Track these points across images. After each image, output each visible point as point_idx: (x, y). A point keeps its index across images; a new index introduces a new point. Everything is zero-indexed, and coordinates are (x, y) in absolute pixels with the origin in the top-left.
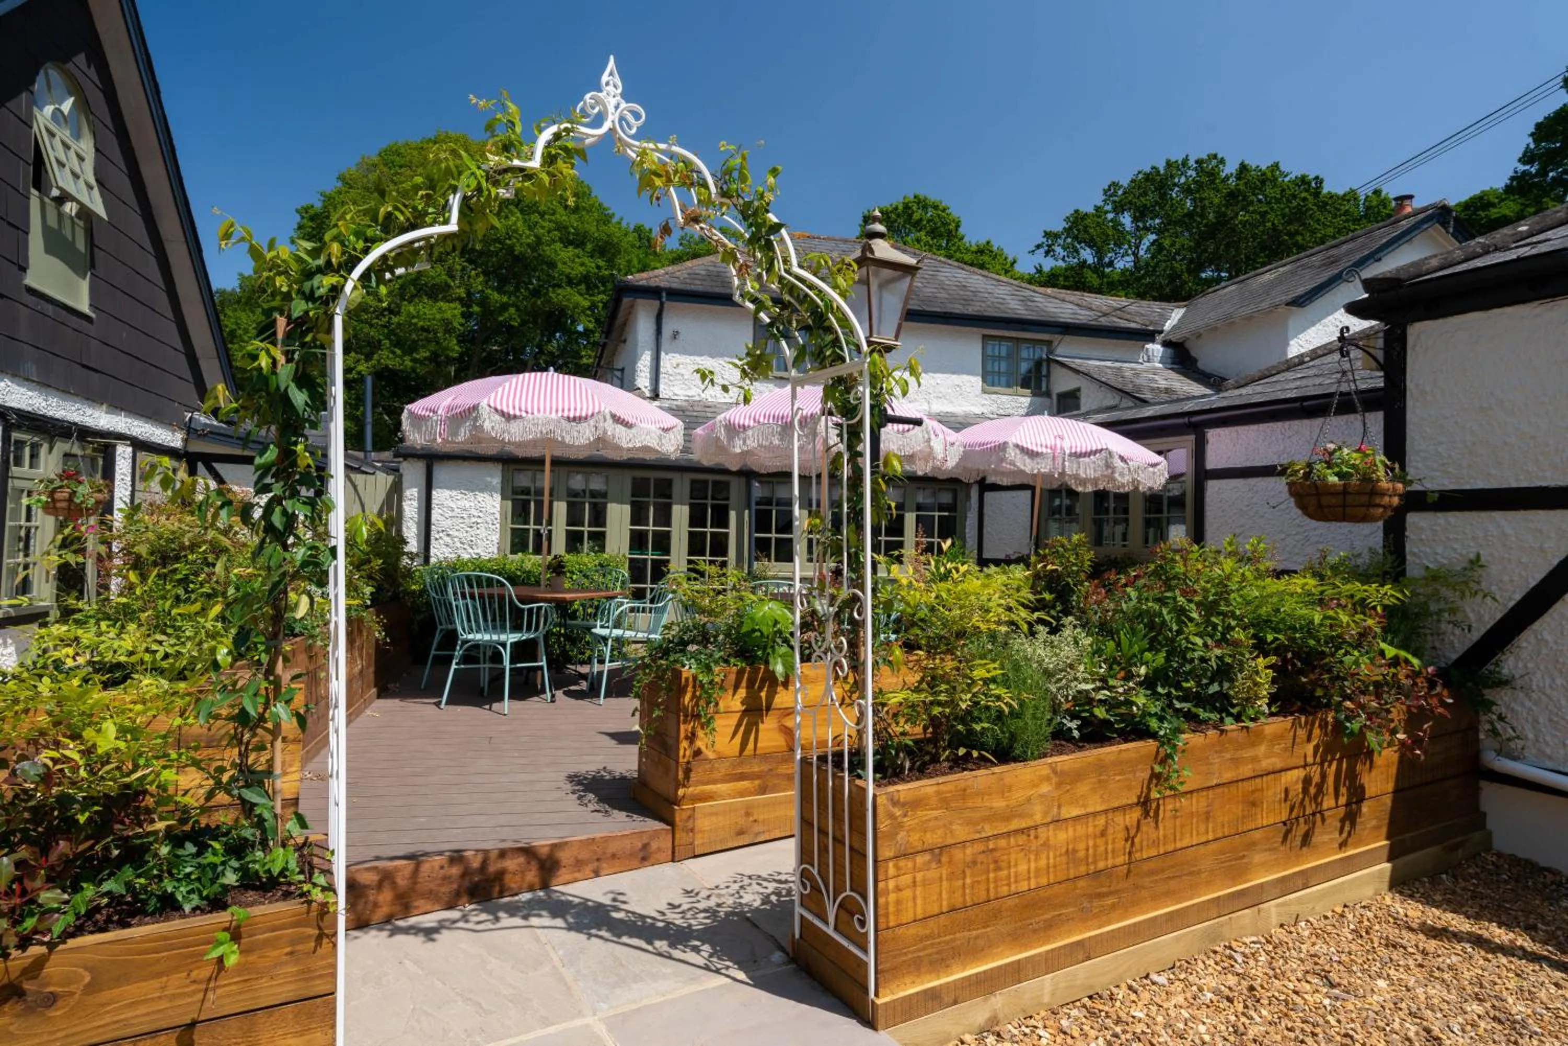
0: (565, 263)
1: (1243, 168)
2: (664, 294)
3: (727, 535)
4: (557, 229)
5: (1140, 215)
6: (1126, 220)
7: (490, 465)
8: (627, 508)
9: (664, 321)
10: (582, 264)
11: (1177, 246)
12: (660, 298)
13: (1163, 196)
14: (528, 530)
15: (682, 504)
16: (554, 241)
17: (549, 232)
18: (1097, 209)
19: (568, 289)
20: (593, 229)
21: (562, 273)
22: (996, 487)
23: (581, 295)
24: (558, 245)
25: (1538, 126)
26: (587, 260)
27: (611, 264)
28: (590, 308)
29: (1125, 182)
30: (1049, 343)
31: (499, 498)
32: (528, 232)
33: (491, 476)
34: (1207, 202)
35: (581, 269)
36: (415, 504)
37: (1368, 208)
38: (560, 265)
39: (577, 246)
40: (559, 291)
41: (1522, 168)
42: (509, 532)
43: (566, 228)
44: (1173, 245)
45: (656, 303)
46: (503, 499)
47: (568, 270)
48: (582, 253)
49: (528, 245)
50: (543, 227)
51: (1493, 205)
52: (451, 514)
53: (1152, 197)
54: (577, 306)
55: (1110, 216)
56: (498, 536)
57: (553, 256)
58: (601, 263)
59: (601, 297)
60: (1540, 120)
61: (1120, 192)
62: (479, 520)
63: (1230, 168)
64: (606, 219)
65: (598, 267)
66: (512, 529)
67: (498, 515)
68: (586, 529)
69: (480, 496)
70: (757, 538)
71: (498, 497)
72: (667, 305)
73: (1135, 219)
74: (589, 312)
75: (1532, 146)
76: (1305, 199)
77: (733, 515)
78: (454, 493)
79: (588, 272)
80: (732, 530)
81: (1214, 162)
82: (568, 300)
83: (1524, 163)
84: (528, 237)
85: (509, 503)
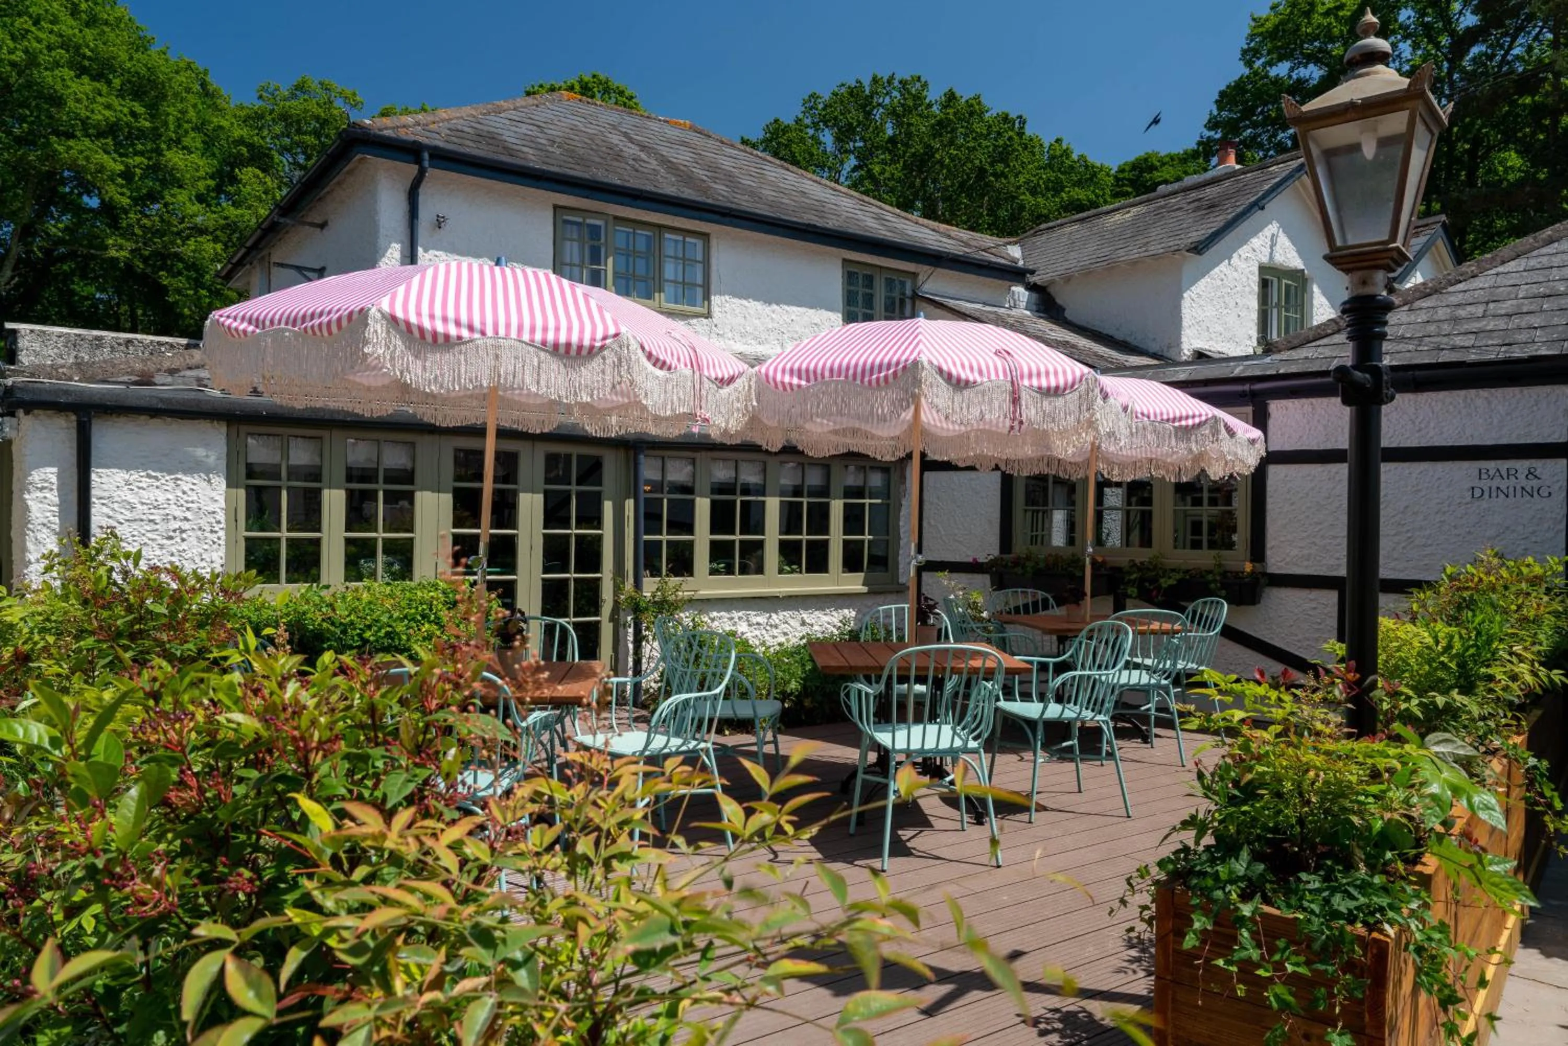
0: (78, 101)
1: (951, 97)
2: (426, 155)
3: (599, 538)
4: (64, 46)
5: (845, 134)
6: (828, 138)
7: (204, 425)
8: (447, 499)
9: (421, 198)
10: (108, 107)
11: (887, 175)
12: (418, 161)
13: (868, 114)
14: (278, 540)
15: (533, 491)
16: (57, 64)
17: (50, 48)
18: (798, 121)
19: (87, 142)
20: (124, 56)
21: (77, 116)
22: (947, 466)
23: (106, 152)
24: (68, 73)
25: (1222, 94)
26: (115, 102)
27: (153, 110)
28: (123, 175)
29: (826, 96)
30: (914, 275)
31: (224, 486)
32: (11, 44)
33: (207, 446)
34: (913, 129)
35: (107, 113)
36: (53, 497)
37: (1052, 158)
38: (71, 103)
39: (96, 78)
40: (71, 143)
41: (1207, 134)
42: (242, 544)
43: (77, 48)
44: (883, 172)
45: (414, 169)
46: (228, 486)
47: (84, 113)
48: (105, 89)
49: (13, 64)
50: (39, 41)
51: (1156, 169)
52: (129, 515)
53: (854, 116)
54: (101, 169)
55: (811, 132)
56: (222, 553)
57: (58, 87)
58: (139, 109)
59: (138, 159)
60: (1223, 88)
61: (820, 106)
62: (186, 525)
63: (934, 94)
64: (141, 45)
65: (133, 114)
66: (247, 539)
67: (221, 516)
68: (380, 535)
69: (187, 482)
70: (646, 542)
71: (220, 483)
72: (431, 173)
73: (838, 139)
74: (120, 180)
75: (1215, 112)
76: (1010, 138)
77: (608, 507)
78: (134, 476)
79: (119, 120)
80: (607, 531)
81: (918, 85)
82: (87, 159)
83: (1210, 129)
84: (11, 52)
85: (242, 493)
